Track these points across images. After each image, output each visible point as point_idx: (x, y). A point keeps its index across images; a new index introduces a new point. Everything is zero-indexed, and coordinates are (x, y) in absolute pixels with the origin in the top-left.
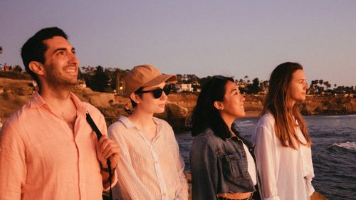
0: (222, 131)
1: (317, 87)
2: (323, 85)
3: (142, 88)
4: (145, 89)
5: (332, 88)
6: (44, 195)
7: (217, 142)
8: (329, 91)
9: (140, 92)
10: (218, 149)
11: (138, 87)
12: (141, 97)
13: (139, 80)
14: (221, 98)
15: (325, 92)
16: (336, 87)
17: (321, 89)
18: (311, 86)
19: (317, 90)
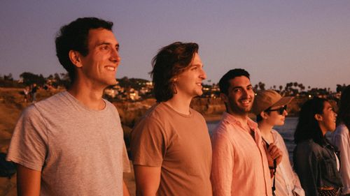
0: (321, 140)
1: (292, 89)
2: (298, 88)
3: (271, 107)
4: (272, 109)
5: (306, 90)
6: (247, 183)
7: (318, 149)
8: (304, 93)
9: (268, 111)
10: (319, 154)
11: (267, 107)
12: (269, 114)
13: (268, 102)
14: (321, 112)
15: (300, 94)
16: (310, 89)
17: (295, 91)
18: (286, 88)
19: (292, 93)
